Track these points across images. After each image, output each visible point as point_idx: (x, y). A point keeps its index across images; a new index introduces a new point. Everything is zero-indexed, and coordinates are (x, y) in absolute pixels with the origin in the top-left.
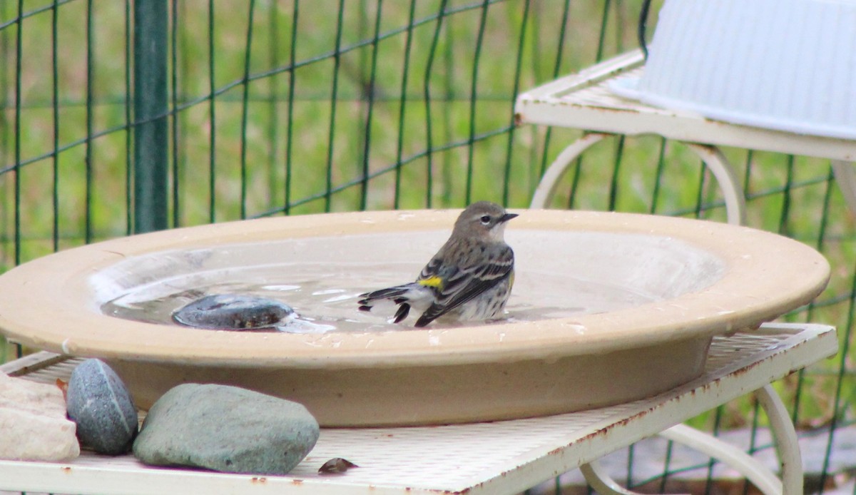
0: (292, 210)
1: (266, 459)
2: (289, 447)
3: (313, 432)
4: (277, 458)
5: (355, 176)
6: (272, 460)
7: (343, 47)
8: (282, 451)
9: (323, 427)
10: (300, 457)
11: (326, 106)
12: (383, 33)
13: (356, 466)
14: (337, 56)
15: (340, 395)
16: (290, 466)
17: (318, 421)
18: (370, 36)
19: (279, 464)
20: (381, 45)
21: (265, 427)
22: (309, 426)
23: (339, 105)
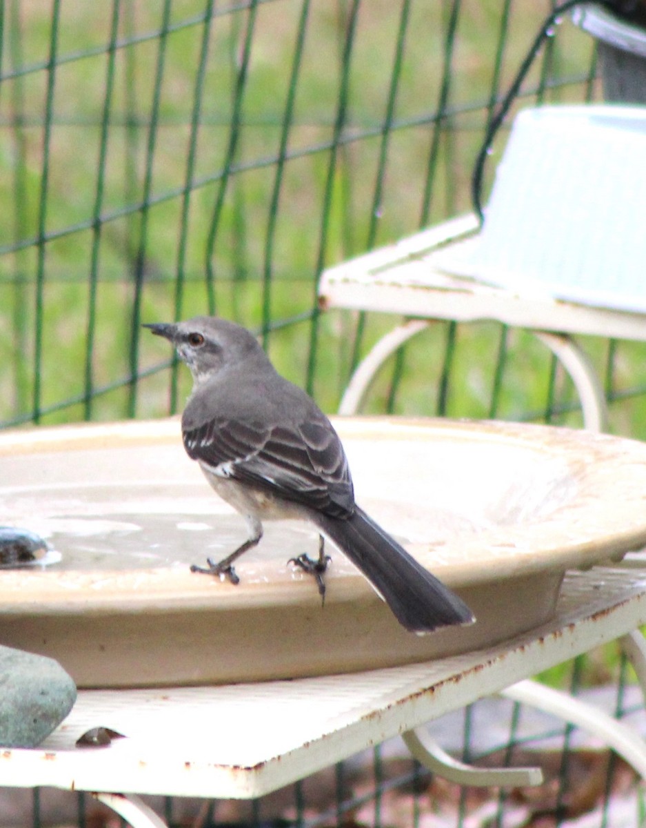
0: (44, 419)
1: (11, 728)
2: (40, 713)
3: (69, 694)
4: (24, 726)
5: (122, 376)
6: (18, 729)
7: (106, 213)
8: (30, 718)
9: (81, 688)
10: (53, 725)
11: (84, 288)
12: (155, 196)
13: (123, 736)
14: (97, 226)
15: (102, 648)
16: (41, 736)
17: (75, 679)
18: (139, 200)
19: (26, 735)
20: (153, 211)
21: (9, 687)
22: (64, 686)
23: (101, 288)
